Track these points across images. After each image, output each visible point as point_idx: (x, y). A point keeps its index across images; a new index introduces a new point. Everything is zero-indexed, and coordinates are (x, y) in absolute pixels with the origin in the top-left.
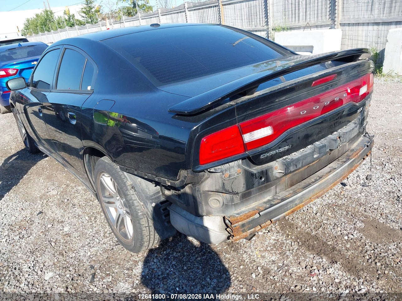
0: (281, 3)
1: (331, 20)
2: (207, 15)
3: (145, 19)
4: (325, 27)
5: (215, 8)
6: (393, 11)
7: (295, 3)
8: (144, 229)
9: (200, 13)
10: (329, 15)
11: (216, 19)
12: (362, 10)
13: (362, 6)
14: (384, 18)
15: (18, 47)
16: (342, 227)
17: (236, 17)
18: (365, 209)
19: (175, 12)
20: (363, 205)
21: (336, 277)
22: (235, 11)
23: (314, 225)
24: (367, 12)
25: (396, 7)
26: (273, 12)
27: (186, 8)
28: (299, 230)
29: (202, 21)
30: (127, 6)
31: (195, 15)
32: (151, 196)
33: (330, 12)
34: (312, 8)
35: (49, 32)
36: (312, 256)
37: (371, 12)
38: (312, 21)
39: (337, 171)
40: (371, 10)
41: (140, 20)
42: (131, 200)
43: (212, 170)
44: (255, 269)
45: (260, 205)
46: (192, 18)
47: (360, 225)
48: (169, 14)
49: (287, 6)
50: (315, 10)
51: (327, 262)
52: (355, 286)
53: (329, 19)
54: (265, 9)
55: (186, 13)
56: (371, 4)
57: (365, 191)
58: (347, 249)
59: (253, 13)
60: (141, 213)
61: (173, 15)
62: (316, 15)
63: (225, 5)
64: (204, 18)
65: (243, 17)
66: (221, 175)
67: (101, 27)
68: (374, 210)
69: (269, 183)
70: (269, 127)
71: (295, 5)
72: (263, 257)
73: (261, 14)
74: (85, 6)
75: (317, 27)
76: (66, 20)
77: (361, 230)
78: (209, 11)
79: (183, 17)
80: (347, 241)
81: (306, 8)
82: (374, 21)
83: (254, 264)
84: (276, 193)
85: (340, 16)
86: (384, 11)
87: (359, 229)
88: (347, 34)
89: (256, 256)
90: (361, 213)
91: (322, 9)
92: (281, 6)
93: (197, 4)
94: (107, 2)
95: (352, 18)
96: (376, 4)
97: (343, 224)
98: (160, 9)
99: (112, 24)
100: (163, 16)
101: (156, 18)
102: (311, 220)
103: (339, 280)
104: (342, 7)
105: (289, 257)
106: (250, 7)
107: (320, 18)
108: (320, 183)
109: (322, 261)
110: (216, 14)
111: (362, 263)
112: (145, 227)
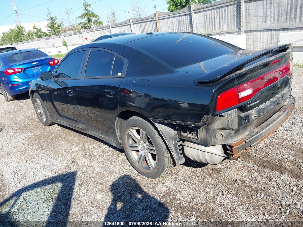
0: (202, 18)
1: (238, 29)
2: (147, 27)
3: (99, 30)
4: (234, 33)
5: (153, 22)
6: (280, 22)
7: (212, 17)
8: (166, 159)
9: (141, 25)
10: (236, 25)
11: (154, 30)
12: (259, 21)
13: (259, 19)
14: (275, 26)
15: (19, 52)
16: (282, 155)
17: (169, 28)
18: (292, 143)
19: (122, 25)
20: (291, 141)
21: (287, 181)
22: (168, 24)
23: (264, 155)
24: (263, 23)
25: (282, 20)
26: (196, 24)
27: (131, 22)
28: (255, 158)
29: (143, 31)
30: (84, 22)
31: (138, 27)
32: (173, 137)
33: (237, 23)
34: (224, 21)
35: (21, 42)
36: (268, 171)
37: (266, 23)
38: (224, 30)
39: (281, 117)
40: (266, 21)
41: (95, 31)
42: (158, 141)
43: (223, 114)
44: (235, 181)
45: (245, 137)
46: (136, 29)
47: (293, 152)
48: (117, 27)
49: (206, 19)
50: (226, 22)
51: (279, 174)
52: (300, 185)
53: (236, 28)
54: (190, 22)
55: (131, 26)
56: (265, 17)
57: (289, 134)
58: (289, 166)
59: (181, 25)
60: (164, 149)
61: (121, 27)
62: (227, 25)
63: (161, 19)
64: (145, 29)
65: (174, 27)
66: (227, 118)
67: (63, 37)
68: (298, 144)
69: (249, 123)
70: (251, 89)
71: (212, 19)
72: (238, 174)
73: (187, 25)
74: (50, 22)
75: (228, 33)
76: (35, 33)
77: (294, 155)
78: (149, 24)
79: (128, 28)
80: (288, 161)
81: (220, 21)
82: (268, 28)
83: (233, 178)
84: (251, 130)
85: (244, 26)
86: (274, 22)
87: (293, 154)
88: (250, 37)
89: (233, 174)
90: (291, 146)
91: (231, 21)
92: (202, 20)
93: (139, 19)
94: (67, 19)
95: (252, 27)
96: (269, 17)
97: (282, 152)
98: (110, 23)
99: (73, 35)
100: (113, 28)
101: (108, 30)
102: (261, 152)
103: (289, 182)
104: (245, 20)
105: (254, 173)
106: (179, 20)
107: (230, 27)
108: (273, 124)
109: (276, 174)
110: (154, 26)
111: (300, 172)
112: (167, 158)
